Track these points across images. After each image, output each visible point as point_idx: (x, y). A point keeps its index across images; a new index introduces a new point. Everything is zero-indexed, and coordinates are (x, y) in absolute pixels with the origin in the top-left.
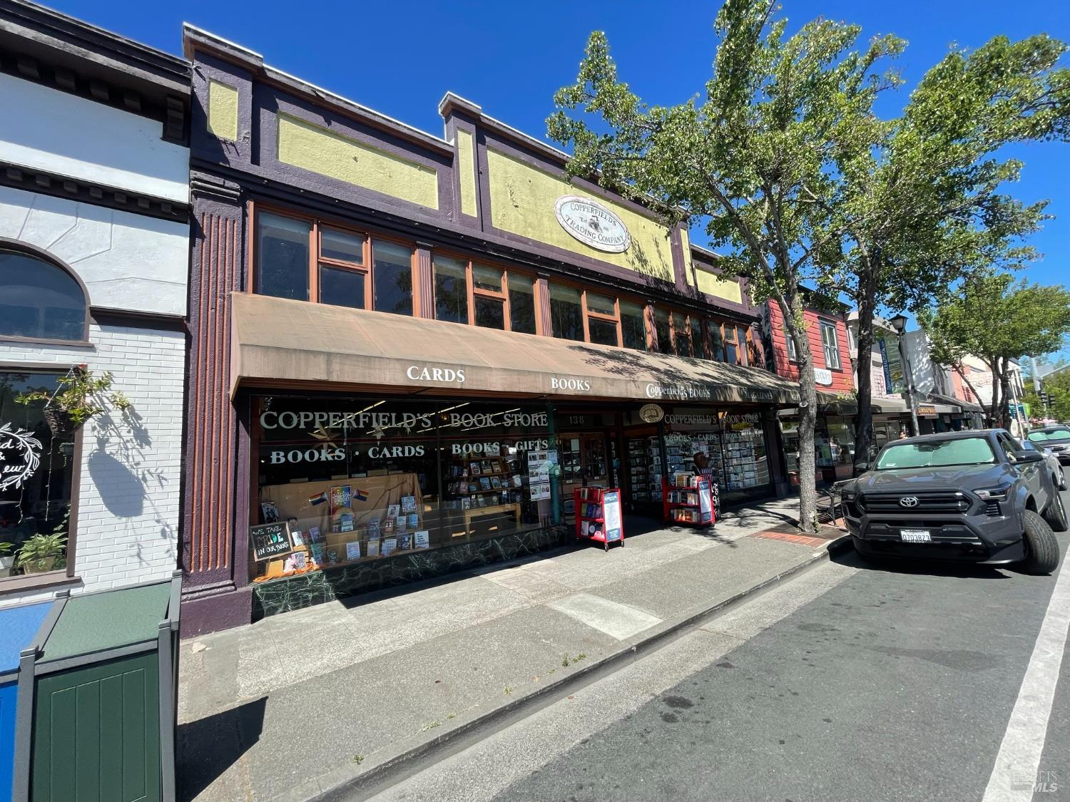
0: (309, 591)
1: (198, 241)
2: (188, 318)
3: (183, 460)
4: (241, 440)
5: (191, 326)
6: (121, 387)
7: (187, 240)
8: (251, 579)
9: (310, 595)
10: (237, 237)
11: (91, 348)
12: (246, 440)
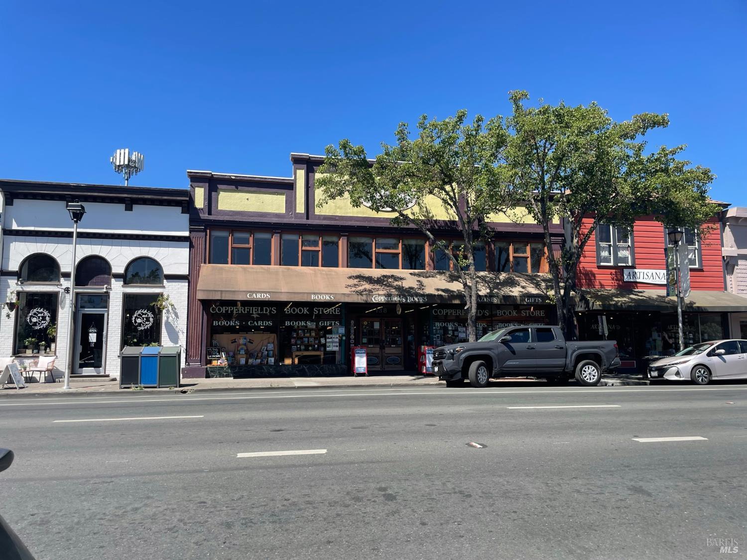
0: (225, 372)
1: (192, 249)
2: (189, 275)
3: (187, 322)
4: (204, 317)
5: (190, 278)
6: (172, 300)
7: (188, 249)
8: (206, 365)
9: (225, 374)
10: (204, 243)
11: (164, 287)
12: (205, 316)
